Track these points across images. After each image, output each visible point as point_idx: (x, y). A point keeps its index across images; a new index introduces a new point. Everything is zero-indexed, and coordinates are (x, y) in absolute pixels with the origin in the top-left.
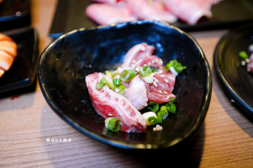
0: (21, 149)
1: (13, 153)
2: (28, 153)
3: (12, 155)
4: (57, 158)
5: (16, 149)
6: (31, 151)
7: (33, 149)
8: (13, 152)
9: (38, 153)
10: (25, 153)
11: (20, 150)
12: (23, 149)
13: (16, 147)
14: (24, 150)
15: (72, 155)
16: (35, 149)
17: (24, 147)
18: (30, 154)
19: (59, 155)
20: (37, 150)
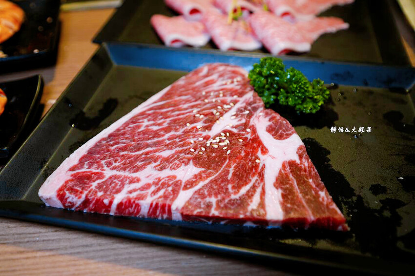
0: (17, 234)
1: (6, 239)
2: (26, 240)
3: (5, 242)
4: (62, 249)
5: (11, 234)
6: (30, 237)
7: (33, 235)
8: (7, 237)
9: (38, 241)
10: (22, 240)
11: (16, 236)
12: (20, 234)
13: (11, 232)
14: (22, 236)
15: (83, 246)
16: (36, 235)
17: (21, 232)
18: (28, 242)
19: (66, 244)
20: (38, 237)
